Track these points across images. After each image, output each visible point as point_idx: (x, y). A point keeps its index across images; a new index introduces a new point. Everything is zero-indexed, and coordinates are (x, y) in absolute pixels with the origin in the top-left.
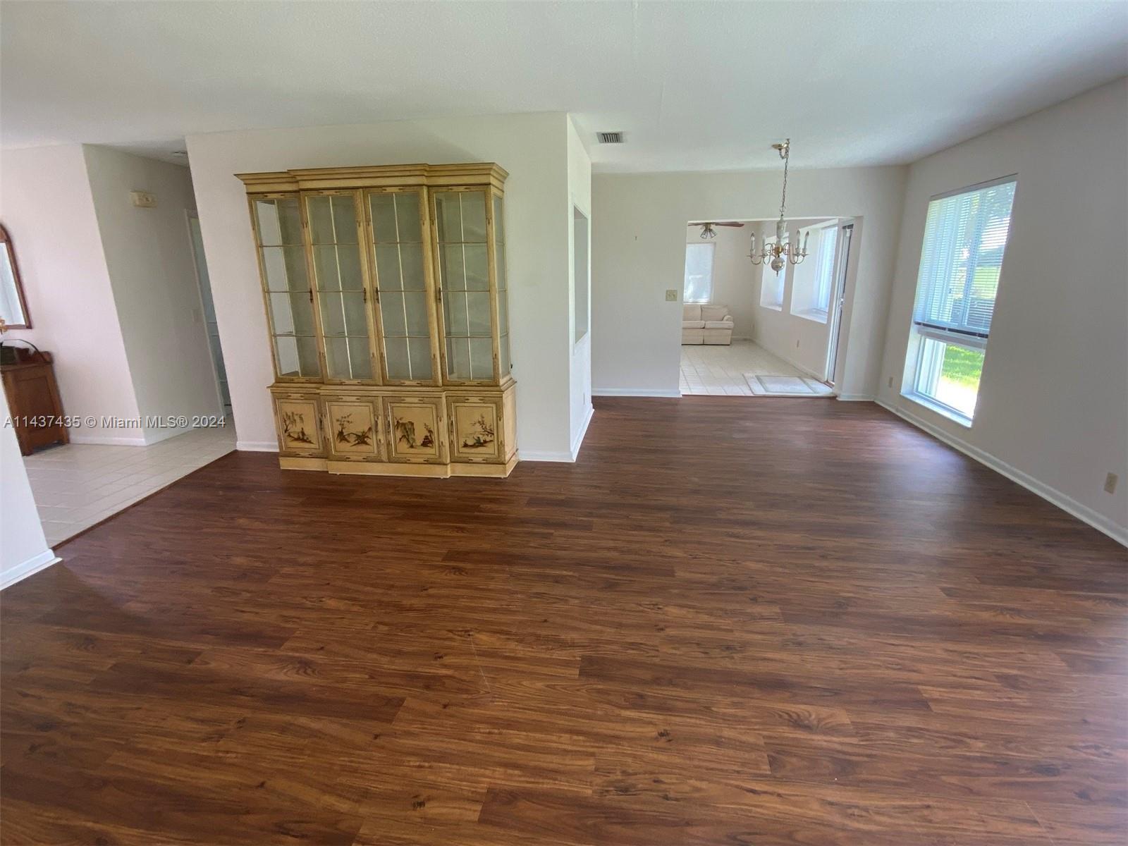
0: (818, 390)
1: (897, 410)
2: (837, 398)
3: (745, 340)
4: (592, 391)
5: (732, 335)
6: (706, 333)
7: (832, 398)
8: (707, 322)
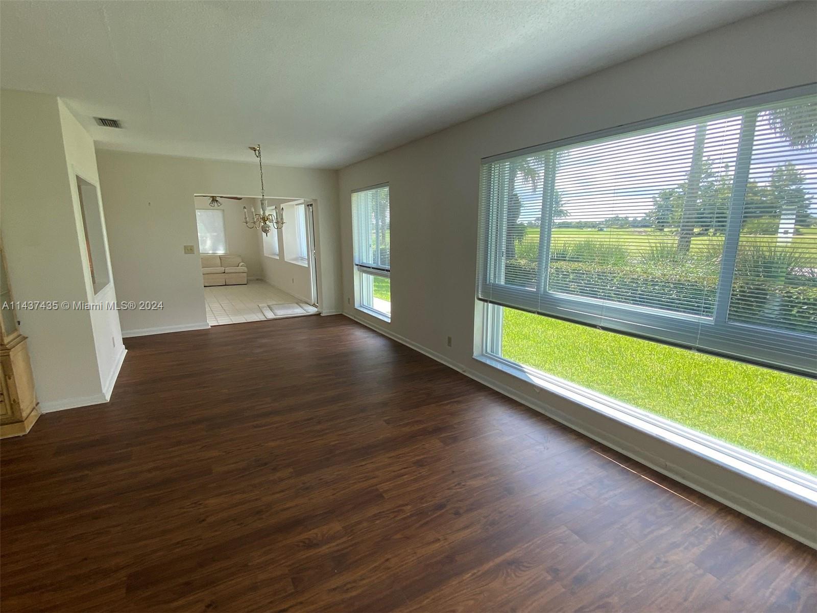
0: (309, 311)
1: (355, 317)
2: (321, 315)
3: (257, 280)
4: (122, 334)
5: (247, 277)
6: (226, 276)
7: (318, 315)
8: (226, 269)
